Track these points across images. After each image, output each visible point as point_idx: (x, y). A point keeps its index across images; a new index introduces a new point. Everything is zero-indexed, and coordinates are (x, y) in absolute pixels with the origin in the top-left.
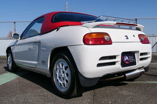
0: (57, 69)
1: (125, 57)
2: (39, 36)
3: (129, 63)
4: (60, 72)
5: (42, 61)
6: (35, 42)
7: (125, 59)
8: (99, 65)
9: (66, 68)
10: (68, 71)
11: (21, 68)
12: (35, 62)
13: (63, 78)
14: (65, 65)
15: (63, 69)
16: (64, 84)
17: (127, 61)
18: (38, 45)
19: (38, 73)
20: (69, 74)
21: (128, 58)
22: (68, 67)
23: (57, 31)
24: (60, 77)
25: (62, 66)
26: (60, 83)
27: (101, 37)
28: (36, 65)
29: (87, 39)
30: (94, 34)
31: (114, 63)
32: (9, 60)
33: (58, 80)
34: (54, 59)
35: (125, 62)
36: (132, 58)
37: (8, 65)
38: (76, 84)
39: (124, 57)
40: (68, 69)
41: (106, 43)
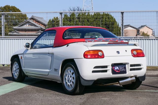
0: (66, 75)
1: (116, 67)
2: (52, 48)
3: (119, 72)
4: (68, 77)
5: (55, 69)
6: (49, 53)
7: (116, 69)
8: (93, 72)
9: (73, 74)
10: (74, 76)
11: (29, 77)
12: (48, 70)
13: (70, 80)
14: (72, 71)
15: (70, 74)
16: (71, 85)
17: (117, 70)
18: (51, 56)
19: (49, 80)
20: (75, 78)
21: (119, 68)
22: (74, 73)
23: (67, 46)
24: (68, 80)
25: (70, 72)
26: (69, 85)
27: (96, 53)
28: (49, 72)
29: (86, 54)
30: (91, 51)
31: (106, 71)
32: (14, 69)
33: (67, 83)
34: (64, 67)
35: (116, 71)
36: (123, 69)
37: (12, 74)
38: (78, 84)
39: (114, 67)
40: (74, 75)
41: (99, 57)
